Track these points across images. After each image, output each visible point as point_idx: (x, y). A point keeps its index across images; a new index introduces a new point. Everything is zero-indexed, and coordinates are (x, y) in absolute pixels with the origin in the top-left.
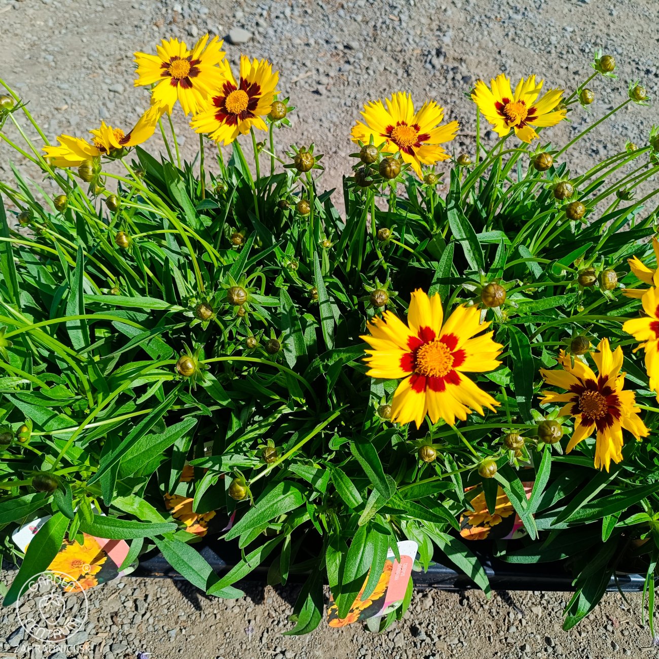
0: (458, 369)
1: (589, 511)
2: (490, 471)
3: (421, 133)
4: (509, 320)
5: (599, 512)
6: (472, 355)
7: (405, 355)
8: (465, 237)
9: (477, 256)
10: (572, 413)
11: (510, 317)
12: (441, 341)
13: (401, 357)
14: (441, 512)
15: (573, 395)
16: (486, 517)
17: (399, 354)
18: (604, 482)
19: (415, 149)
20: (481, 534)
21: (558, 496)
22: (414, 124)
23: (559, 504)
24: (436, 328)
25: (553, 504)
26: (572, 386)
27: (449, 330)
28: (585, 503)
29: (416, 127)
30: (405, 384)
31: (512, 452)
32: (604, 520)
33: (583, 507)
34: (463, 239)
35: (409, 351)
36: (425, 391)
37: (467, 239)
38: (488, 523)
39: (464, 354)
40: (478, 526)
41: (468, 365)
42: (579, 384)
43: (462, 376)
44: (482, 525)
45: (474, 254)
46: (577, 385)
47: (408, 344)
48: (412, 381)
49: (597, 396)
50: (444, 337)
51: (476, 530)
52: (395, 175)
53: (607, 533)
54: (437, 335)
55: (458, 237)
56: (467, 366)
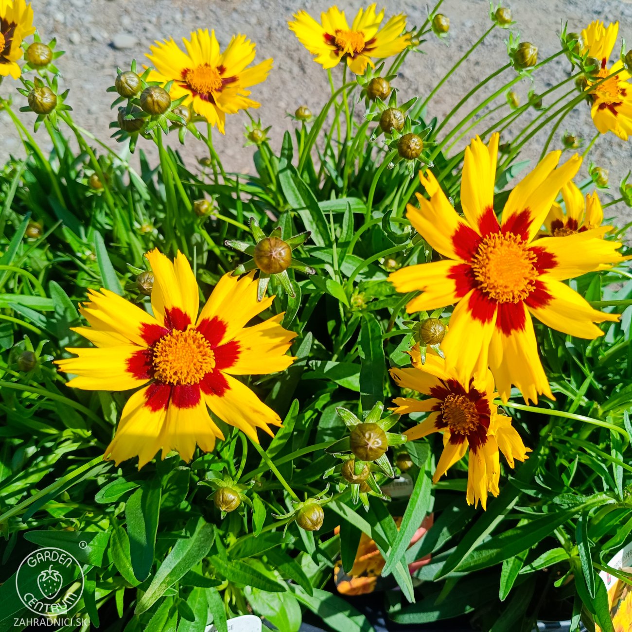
0: (226, 372)
1: (487, 554)
2: (312, 521)
3: (227, 75)
4: (365, 306)
5: (498, 554)
6: (249, 349)
7: (139, 353)
8: (304, 206)
9: (321, 228)
10: (436, 426)
11: (367, 303)
12: (198, 329)
13: (130, 356)
14: (291, 569)
15: (434, 401)
16: (369, 564)
17: (129, 352)
18: (500, 514)
19: (215, 95)
20: (365, 586)
21: (445, 536)
22: (219, 65)
23: (447, 546)
24: (190, 309)
25: (438, 546)
26: (433, 390)
27: (211, 311)
28: (478, 542)
29: (222, 69)
30: (139, 398)
31: (355, 487)
32: (504, 566)
33: (477, 549)
34: (303, 208)
35: (144, 346)
36: (167, 408)
37: (308, 207)
38: (372, 571)
39: (238, 347)
40: (360, 576)
41: (244, 365)
42: (442, 386)
43: (232, 382)
44: (365, 574)
45: (318, 227)
46: (439, 387)
47: (142, 336)
48: (149, 393)
49: (463, 402)
50: (204, 322)
51: (358, 582)
52: (163, 110)
53: (507, 586)
54: (193, 321)
55: (296, 206)
56: (242, 366)
